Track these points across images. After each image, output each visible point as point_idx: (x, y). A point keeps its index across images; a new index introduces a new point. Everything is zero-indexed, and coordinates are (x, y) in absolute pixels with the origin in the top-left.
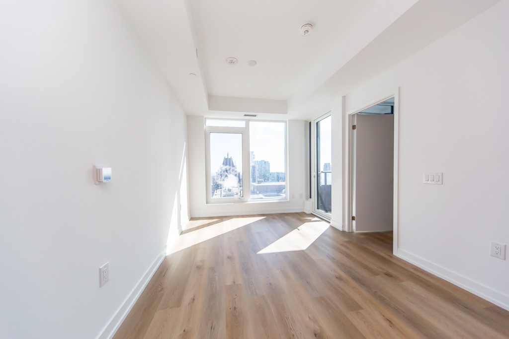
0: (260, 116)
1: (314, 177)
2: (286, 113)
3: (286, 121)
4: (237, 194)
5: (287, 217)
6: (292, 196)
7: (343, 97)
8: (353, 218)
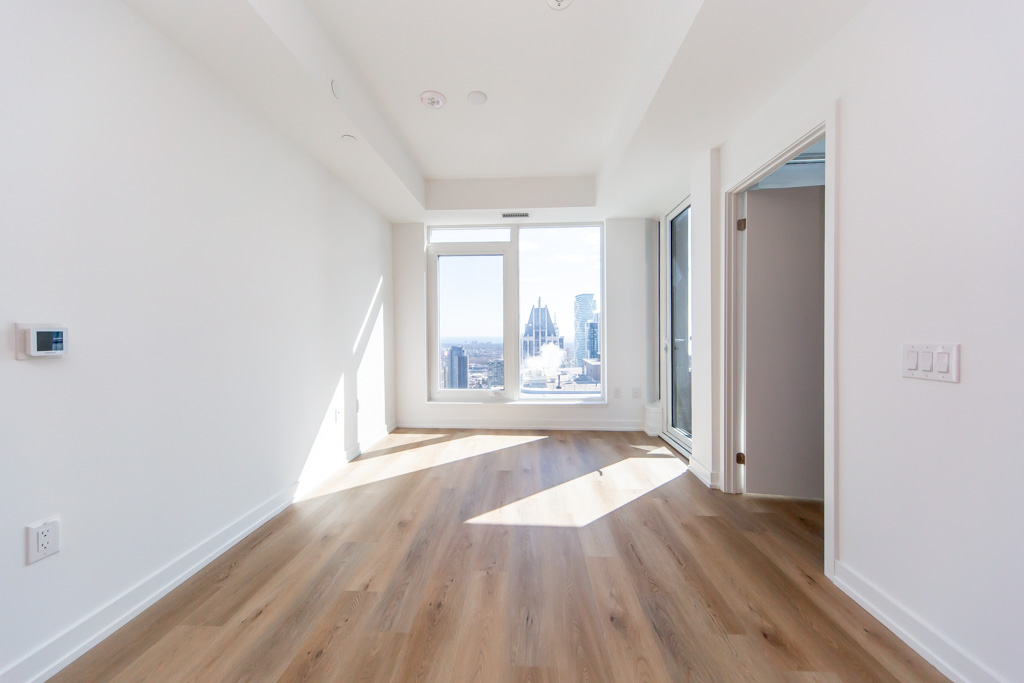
0: (536, 214)
1: (666, 349)
2: (592, 203)
3: (603, 223)
4: (553, 381)
5: (594, 441)
6: (615, 393)
7: (712, 150)
8: (740, 459)
